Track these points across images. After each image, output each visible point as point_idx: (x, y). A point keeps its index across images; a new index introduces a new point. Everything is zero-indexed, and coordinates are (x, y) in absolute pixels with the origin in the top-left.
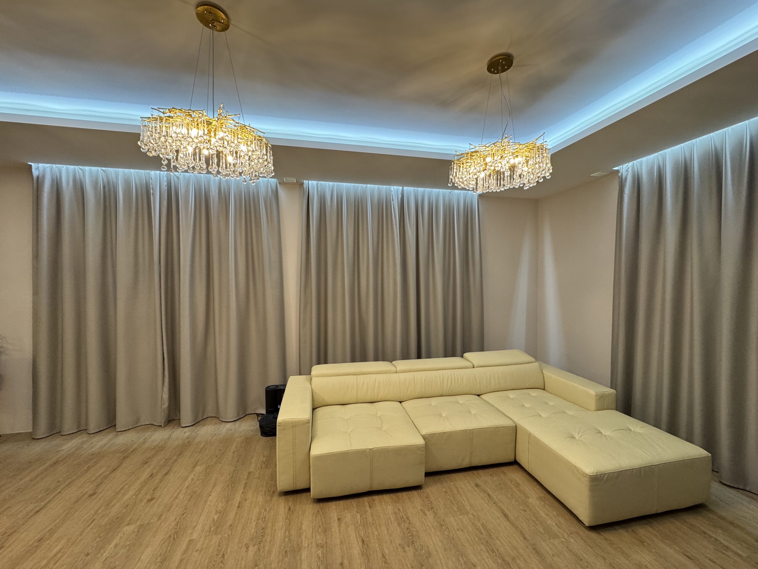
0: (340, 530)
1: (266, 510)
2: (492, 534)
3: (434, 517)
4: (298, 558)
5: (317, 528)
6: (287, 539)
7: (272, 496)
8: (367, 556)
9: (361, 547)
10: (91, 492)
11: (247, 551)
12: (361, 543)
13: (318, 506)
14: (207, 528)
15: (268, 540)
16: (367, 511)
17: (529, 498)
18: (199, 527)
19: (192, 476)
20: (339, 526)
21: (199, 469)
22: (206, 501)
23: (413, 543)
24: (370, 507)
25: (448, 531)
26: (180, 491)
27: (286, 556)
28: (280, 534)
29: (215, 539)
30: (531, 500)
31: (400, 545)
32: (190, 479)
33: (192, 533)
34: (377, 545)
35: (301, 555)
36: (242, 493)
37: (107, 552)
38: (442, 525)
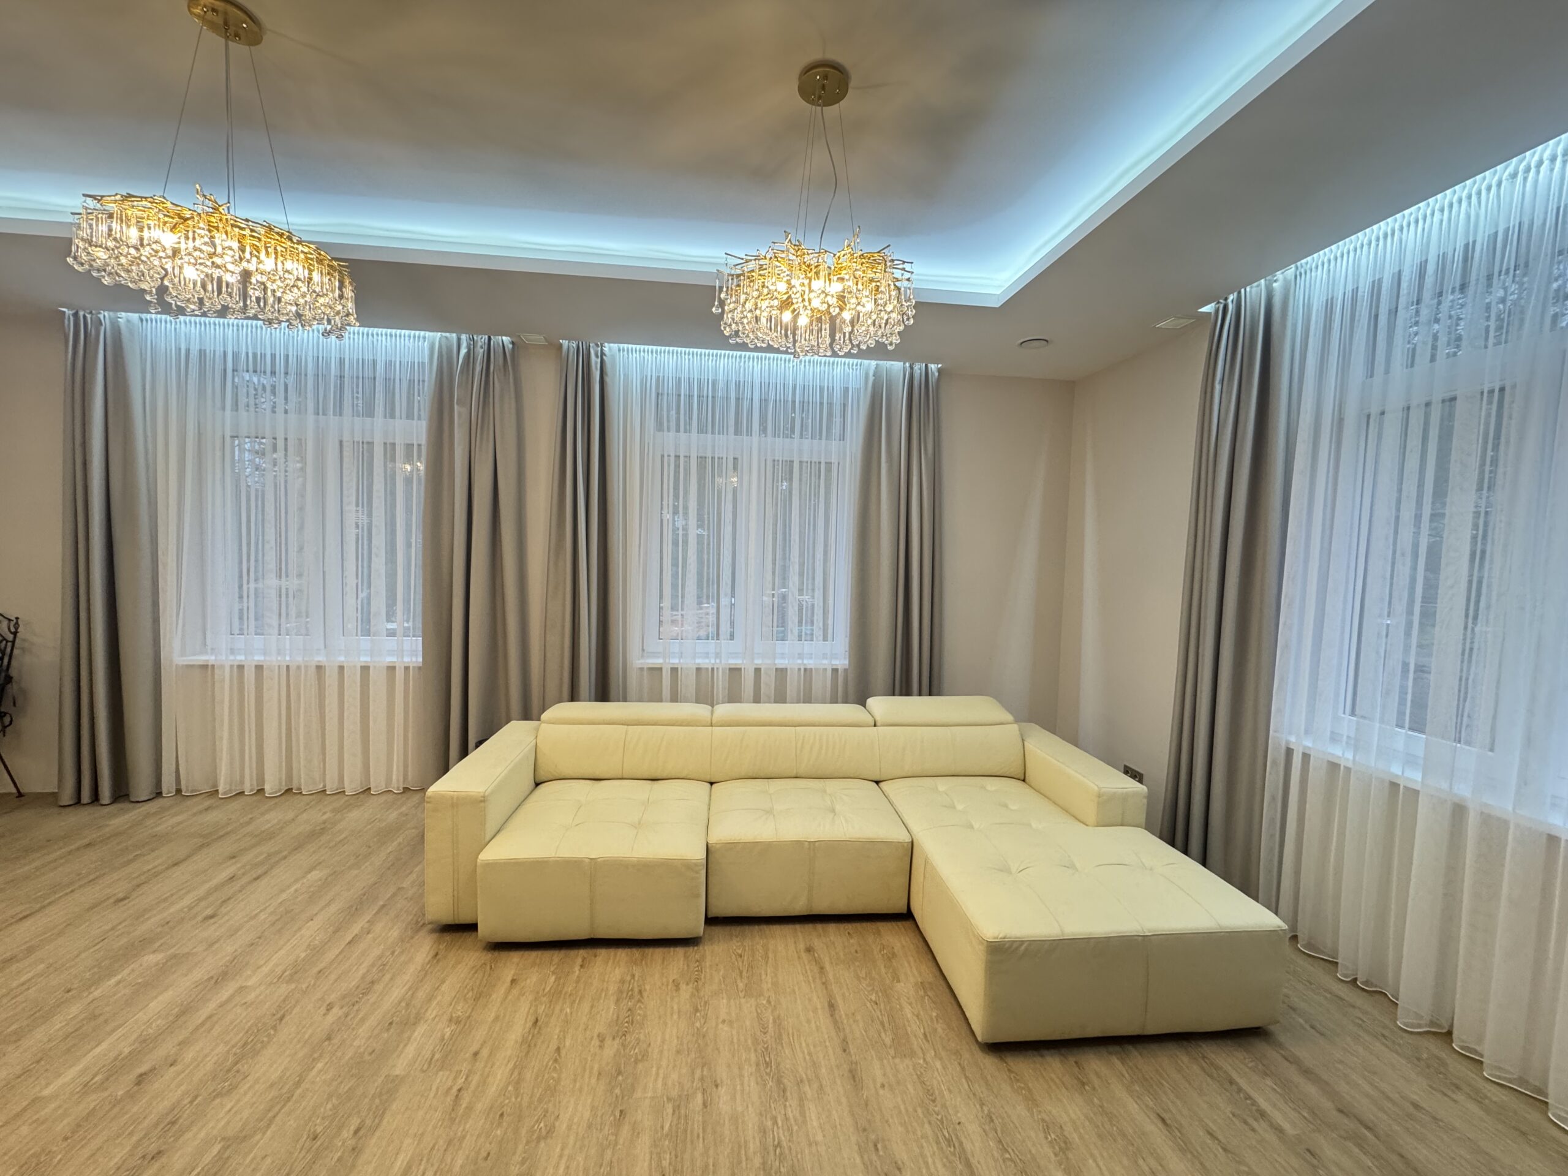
0: (505, 999)
1: (393, 953)
2: (785, 1037)
3: (692, 995)
4: (406, 1035)
5: (466, 991)
6: (403, 1004)
7: (418, 931)
8: (529, 1046)
9: (527, 1030)
10: (121, 895)
11: (324, 1015)
12: (529, 1024)
13: (488, 956)
14: (279, 970)
15: (372, 1000)
16: (574, 972)
17: (899, 981)
18: (265, 970)
19: (297, 886)
20: (508, 991)
21: (315, 875)
22: (300, 929)
23: (624, 1035)
24: (582, 966)
25: (702, 1022)
26: (266, 908)
27: (388, 1030)
28: (397, 993)
29: (284, 989)
30: (899, 986)
31: (599, 1036)
32: (292, 889)
33: (250, 977)
34: (557, 1031)
35: (414, 1031)
36: (369, 921)
37: (99, 991)
38: (697, 1010)
